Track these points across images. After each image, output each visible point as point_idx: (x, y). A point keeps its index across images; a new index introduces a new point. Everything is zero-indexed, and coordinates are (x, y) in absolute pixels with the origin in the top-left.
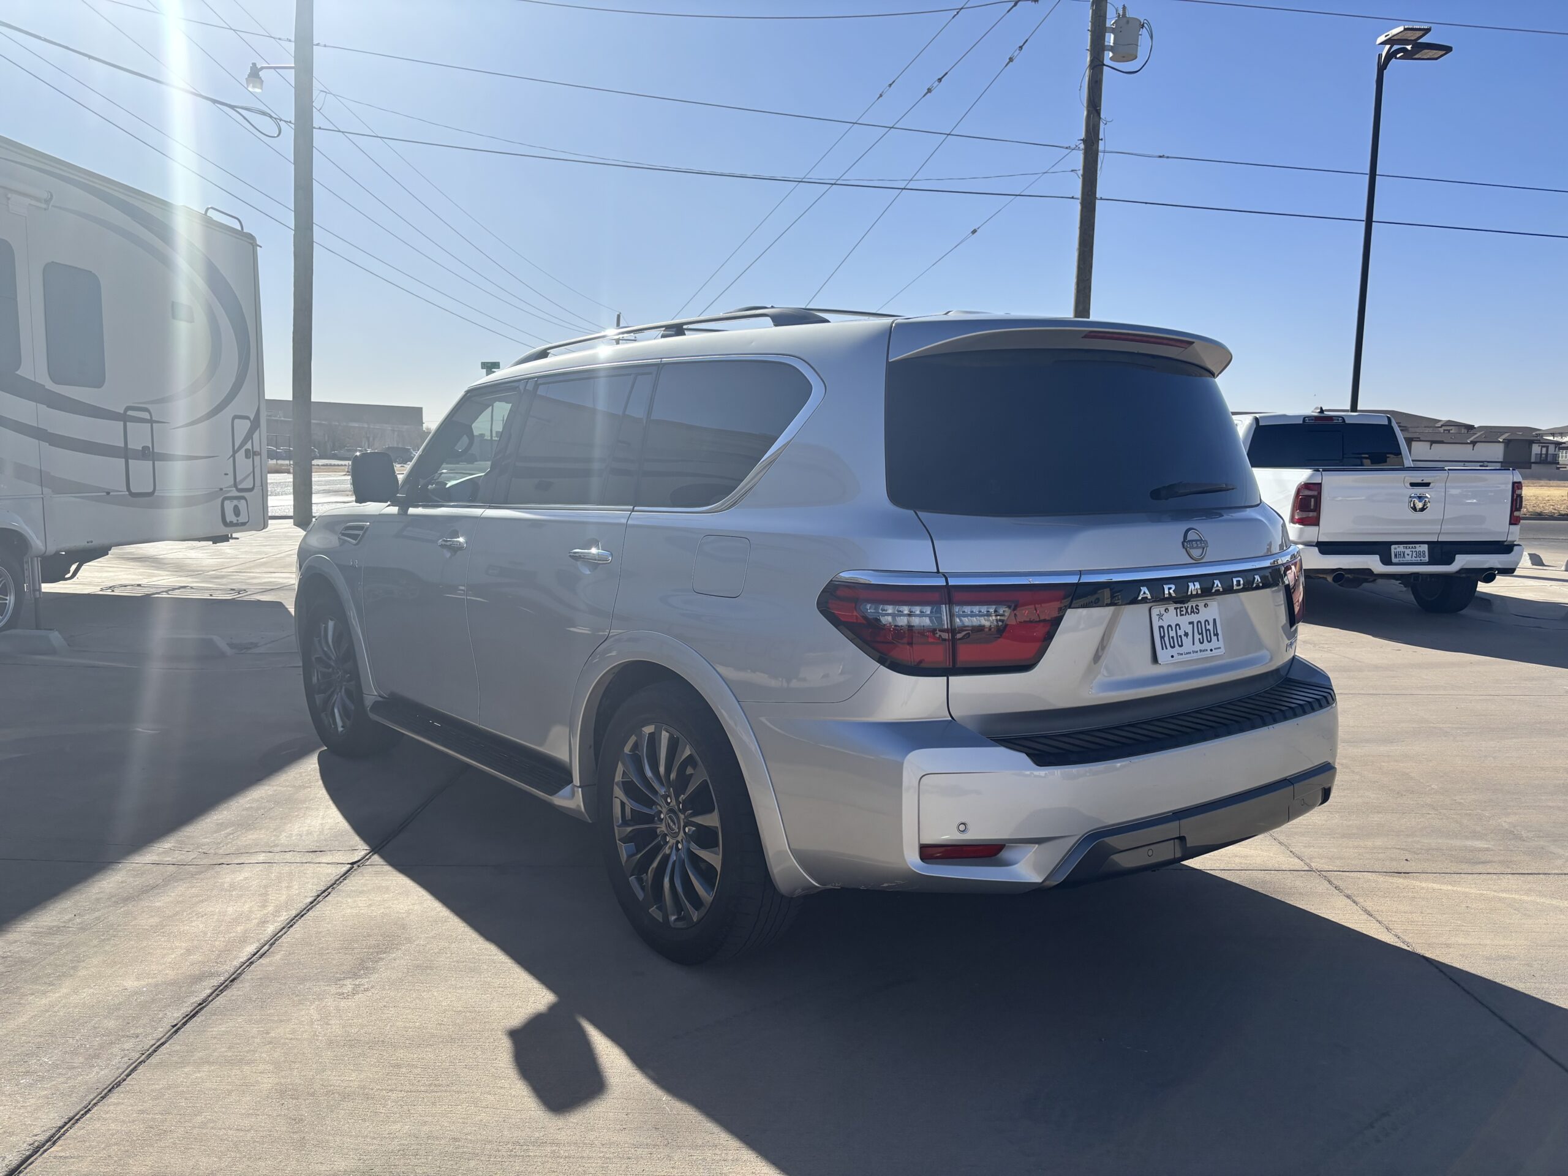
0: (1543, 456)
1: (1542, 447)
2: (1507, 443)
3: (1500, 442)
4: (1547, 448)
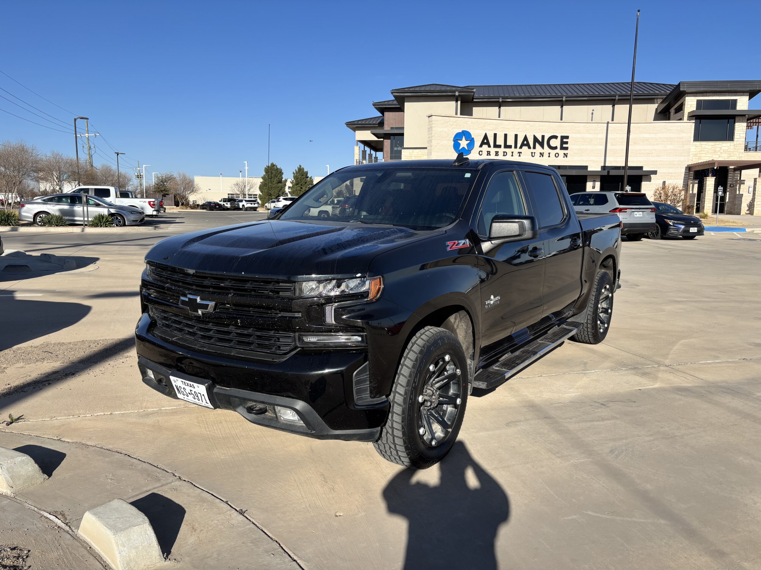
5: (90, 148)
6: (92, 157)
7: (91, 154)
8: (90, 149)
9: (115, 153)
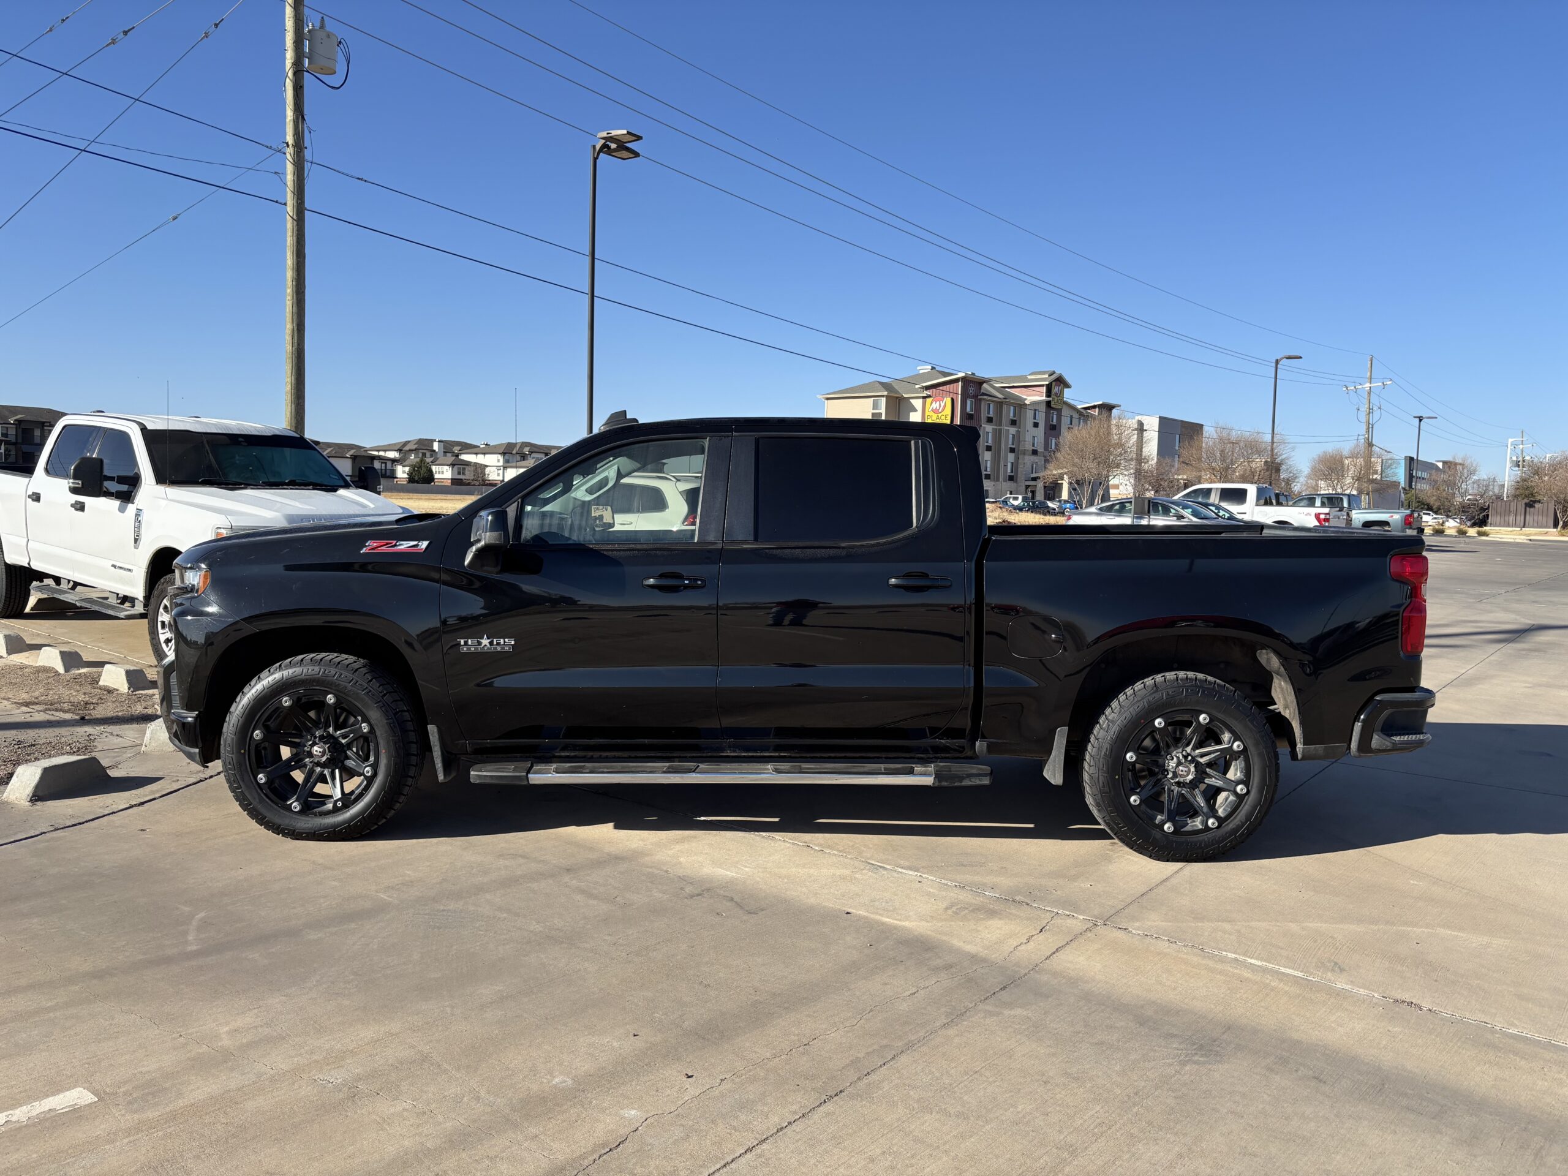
0: (383, 471)
1: (382, 463)
2: (354, 458)
3: (348, 458)
4: (386, 463)
5: (1370, 411)
6: (1372, 428)
7: (1371, 422)
8: (1369, 413)
9: (1415, 417)
